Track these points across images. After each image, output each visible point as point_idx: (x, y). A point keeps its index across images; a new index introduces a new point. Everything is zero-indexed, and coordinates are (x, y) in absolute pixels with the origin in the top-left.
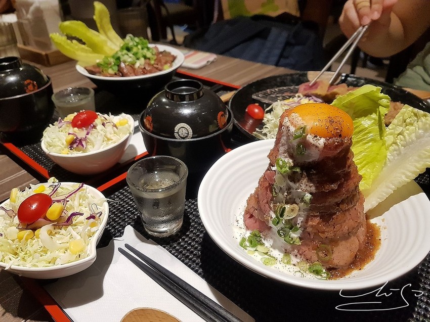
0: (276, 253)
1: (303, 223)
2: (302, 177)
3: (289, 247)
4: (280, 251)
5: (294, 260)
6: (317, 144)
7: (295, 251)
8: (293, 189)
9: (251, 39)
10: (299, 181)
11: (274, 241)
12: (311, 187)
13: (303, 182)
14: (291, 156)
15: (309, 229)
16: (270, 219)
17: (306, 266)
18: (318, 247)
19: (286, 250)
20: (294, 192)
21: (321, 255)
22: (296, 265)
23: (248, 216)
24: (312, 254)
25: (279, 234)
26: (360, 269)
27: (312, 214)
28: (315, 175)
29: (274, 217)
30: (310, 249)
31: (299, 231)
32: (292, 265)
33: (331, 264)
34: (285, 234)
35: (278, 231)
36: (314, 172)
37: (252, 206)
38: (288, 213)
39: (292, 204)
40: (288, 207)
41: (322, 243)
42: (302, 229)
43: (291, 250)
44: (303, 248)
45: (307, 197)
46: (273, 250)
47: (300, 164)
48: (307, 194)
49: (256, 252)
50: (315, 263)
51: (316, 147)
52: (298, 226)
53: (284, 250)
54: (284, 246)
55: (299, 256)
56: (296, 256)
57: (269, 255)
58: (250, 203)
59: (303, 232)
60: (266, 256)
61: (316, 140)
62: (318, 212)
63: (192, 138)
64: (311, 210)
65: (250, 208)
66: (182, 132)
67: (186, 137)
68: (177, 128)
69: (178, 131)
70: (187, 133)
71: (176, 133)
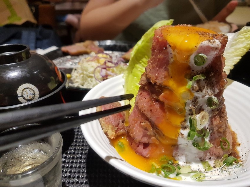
0: (195, 166)
1: (210, 126)
3: (202, 154)
4: (196, 162)
5: (212, 163)
6: (216, 46)
7: (208, 154)
8: (199, 97)
10: (204, 88)
11: (186, 156)
15: (215, 129)
16: (181, 137)
17: (220, 162)
18: (221, 142)
19: (200, 158)
20: (200, 100)
21: (224, 147)
22: (215, 166)
23: (141, 147)
24: (219, 150)
25: (195, 146)
26: (239, 145)
27: (215, 114)
28: (214, 77)
29: (185, 132)
30: (217, 147)
31: (209, 134)
32: (214, 168)
33: (230, 150)
34: (198, 143)
35: (194, 144)
36: (213, 74)
37: (141, 136)
38: (201, 122)
39: (200, 112)
40: (198, 117)
41: (222, 137)
42: (211, 131)
43: (204, 156)
44: (212, 149)
45: (215, 99)
46: (191, 165)
47: (201, 71)
48: (213, 97)
49: (180, 175)
50: (224, 156)
51: (216, 49)
52: (208, 130)
53: (199, 159)
54: (197, 156)
55: (212, 158)
56: (210, 158)
57: (193, 171)
58: (136, 134)
59: (211, 134)
60: (192, 174)
61: (213, 43)
62: (217, 111)
63: (40, 97)
64: (213, 111)
65: (140, 139)
66: (27, 93)
67: (33, 97)
68: (19, 91)
69: (22, 94)
70: (33, 93)
71: (20, 96)
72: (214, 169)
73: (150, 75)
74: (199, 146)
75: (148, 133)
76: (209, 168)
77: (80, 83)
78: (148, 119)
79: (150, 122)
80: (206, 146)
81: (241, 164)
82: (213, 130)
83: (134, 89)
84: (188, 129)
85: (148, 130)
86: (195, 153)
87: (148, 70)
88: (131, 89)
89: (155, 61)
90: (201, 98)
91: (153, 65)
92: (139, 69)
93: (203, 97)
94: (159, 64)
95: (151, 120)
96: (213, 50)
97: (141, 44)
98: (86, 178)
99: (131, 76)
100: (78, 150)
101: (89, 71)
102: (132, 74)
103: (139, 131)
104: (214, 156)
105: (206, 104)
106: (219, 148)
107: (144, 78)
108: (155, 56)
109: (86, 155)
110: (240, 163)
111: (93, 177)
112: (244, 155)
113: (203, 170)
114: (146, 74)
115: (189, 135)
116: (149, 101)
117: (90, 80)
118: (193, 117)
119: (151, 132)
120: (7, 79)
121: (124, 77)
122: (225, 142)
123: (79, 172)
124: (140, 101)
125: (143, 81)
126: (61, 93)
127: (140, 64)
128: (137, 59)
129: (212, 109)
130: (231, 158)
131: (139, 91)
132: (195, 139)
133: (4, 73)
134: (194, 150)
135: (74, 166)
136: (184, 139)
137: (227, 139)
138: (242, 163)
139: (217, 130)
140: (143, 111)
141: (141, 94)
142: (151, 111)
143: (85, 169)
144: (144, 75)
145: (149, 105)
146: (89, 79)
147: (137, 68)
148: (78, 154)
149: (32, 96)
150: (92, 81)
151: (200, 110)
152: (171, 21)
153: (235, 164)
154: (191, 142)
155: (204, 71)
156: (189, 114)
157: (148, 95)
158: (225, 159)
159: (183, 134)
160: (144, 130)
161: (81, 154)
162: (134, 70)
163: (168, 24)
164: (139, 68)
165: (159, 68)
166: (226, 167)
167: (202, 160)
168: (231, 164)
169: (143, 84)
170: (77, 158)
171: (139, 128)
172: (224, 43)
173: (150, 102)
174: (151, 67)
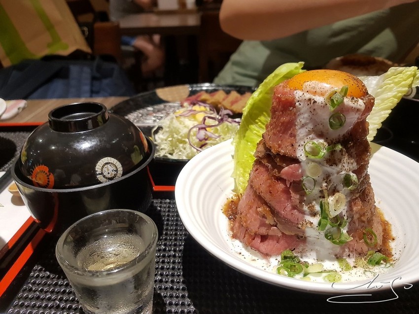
0: (329, 265)
1: (348, 213)
2: (342, 155)
3: (338, 249)
4: (331, 259)
5: (351, 261)
6: (359, 107)
7: (346, 250)
8: (334, 174)
9: (49, 80)
10: (340, 161)
11: (317, 252)
12: (352, 164)
13: (345, 161)
14: (320, 135)
15: (356, 217)
16: (309, 226)
17: (363, 261)
18: (364, 234)
19: (336, 255)
20: (334, 178)
21: (368, 241)
22: (356, 266)
23: (258, 240)
24: (361, 245)
25: (328, 239)
26: (394, 239)
27: (354, 197)
28: (353, 148)
29: (315, 221)
30: (358, 241)
31: (348, 224)
32: (354, 268)
33: (378, 246)
34: (332, 235)
35: (326, 236)
36: (352, 144)
37: (258, 225)
38: (335, 207)
39: (334, 194)
40: (331, 200)
41: (366, 228)
42: (349, 220)
43: (341, 252)
44: (352, 243)
45: (354, 177)
46: (323, 263)
47: (337, 140)
48: (352, 174)
49: (308, 276)
50: (369, 253)
51: (358, 110)
52: (345, 218)
53: (334, 256)
54: (332, 251)
55: (351, 254)
56: (349, 256)
57: (325, 271)
58: (251, 224)
59: (350, 223)
60: (324, 274)
61: (355, 102)
62: (357, 193)
63: (123, 175)
64: (352, 192)
65: (257, 230)
66: (108, 170)
67: (115, 175)
68: (98, 167)
69: (102, 170)
70: (115, 169)
71: (99, 174)
72: (355, 270)
73: (270, 144)
74: (333, 239)
75: (267, 222)
76: (348, 268)
77: (167, 151)
78: (266, 203)
79: (269, 207)
80: (343, 238)
81: (391, 264)
82: (353, 218)
83: (248, 160)
84: (318, 216)
85: (266, 218)
86: (329, 249)
87: (267, 138)
88: (243, 161)
89: (277, 126)
90: (336, 175)
91: (274, 131)
92: (255, 132)
93: (338, 173)
94: (283, 129)
95: (270, 204)
96: (353, 111)
97: (258, 96)
98: (183, 282)
99: (243, 142)
100: (170, 245)
101: (181, 134)
102: (245, 138)
103: (255, 220)
104: (354, 253)
105: (341, 184)
106: (362, 243)
107: (261, 148)
108: (277, 120)
109: (181, 252)
110: (391, 262)
111: (192, 281)
112: (398, 253)
113: (339, 270)
114: (264, 143)
115: (320, 224)
116: (268, 179)
117: (183, 147)
118: (324, 201)
119: (270, 220)
120: (82, 152)
121: (234, 143)
122: (371, 234)
123: (173, 275)
124: (256, 180)
125: (260, 152)
126: (148, 168)
127: (256, 125)
128: (252, 118)
129: (350, 190)
130: (378, 256)
131: (254, 166)
132: (328, 229)
133: (77, 144)
134: (328, 243)
135: (165, 267)
136: (314, 229)
137: (374, 230)
138: (394, 262)
139: (358, 219)
140: (259, 193)
141: (257, 170)
142: (270, 193)
143: (181, 270)
144: (261, 144)
145: (268, 185)
146: (181, 145)
147: (251, 131)
148: (170, 251)
149: (114, 173)
150: (185, 149)
151: (334, 191)
152: (301, 65)
153: (385, 263)
154: (323, 233)
155: (341, 140)
156: (320, 197)
157: (266, 172)
158: (370, 257)
159: (312, 223)
160: (261, 219)
161: (175, 251)
162: (248, 133)
163: (296, 68)
164: (255, 130)
165: (283, 133)
166: (371, 267)
167: (338, 258)
168: (378, 263)
169: (261, 156)
170: (169, 256)
171: (254, 215)
172: (369, 106)
173: (269, 181)
174: (271, 133)
